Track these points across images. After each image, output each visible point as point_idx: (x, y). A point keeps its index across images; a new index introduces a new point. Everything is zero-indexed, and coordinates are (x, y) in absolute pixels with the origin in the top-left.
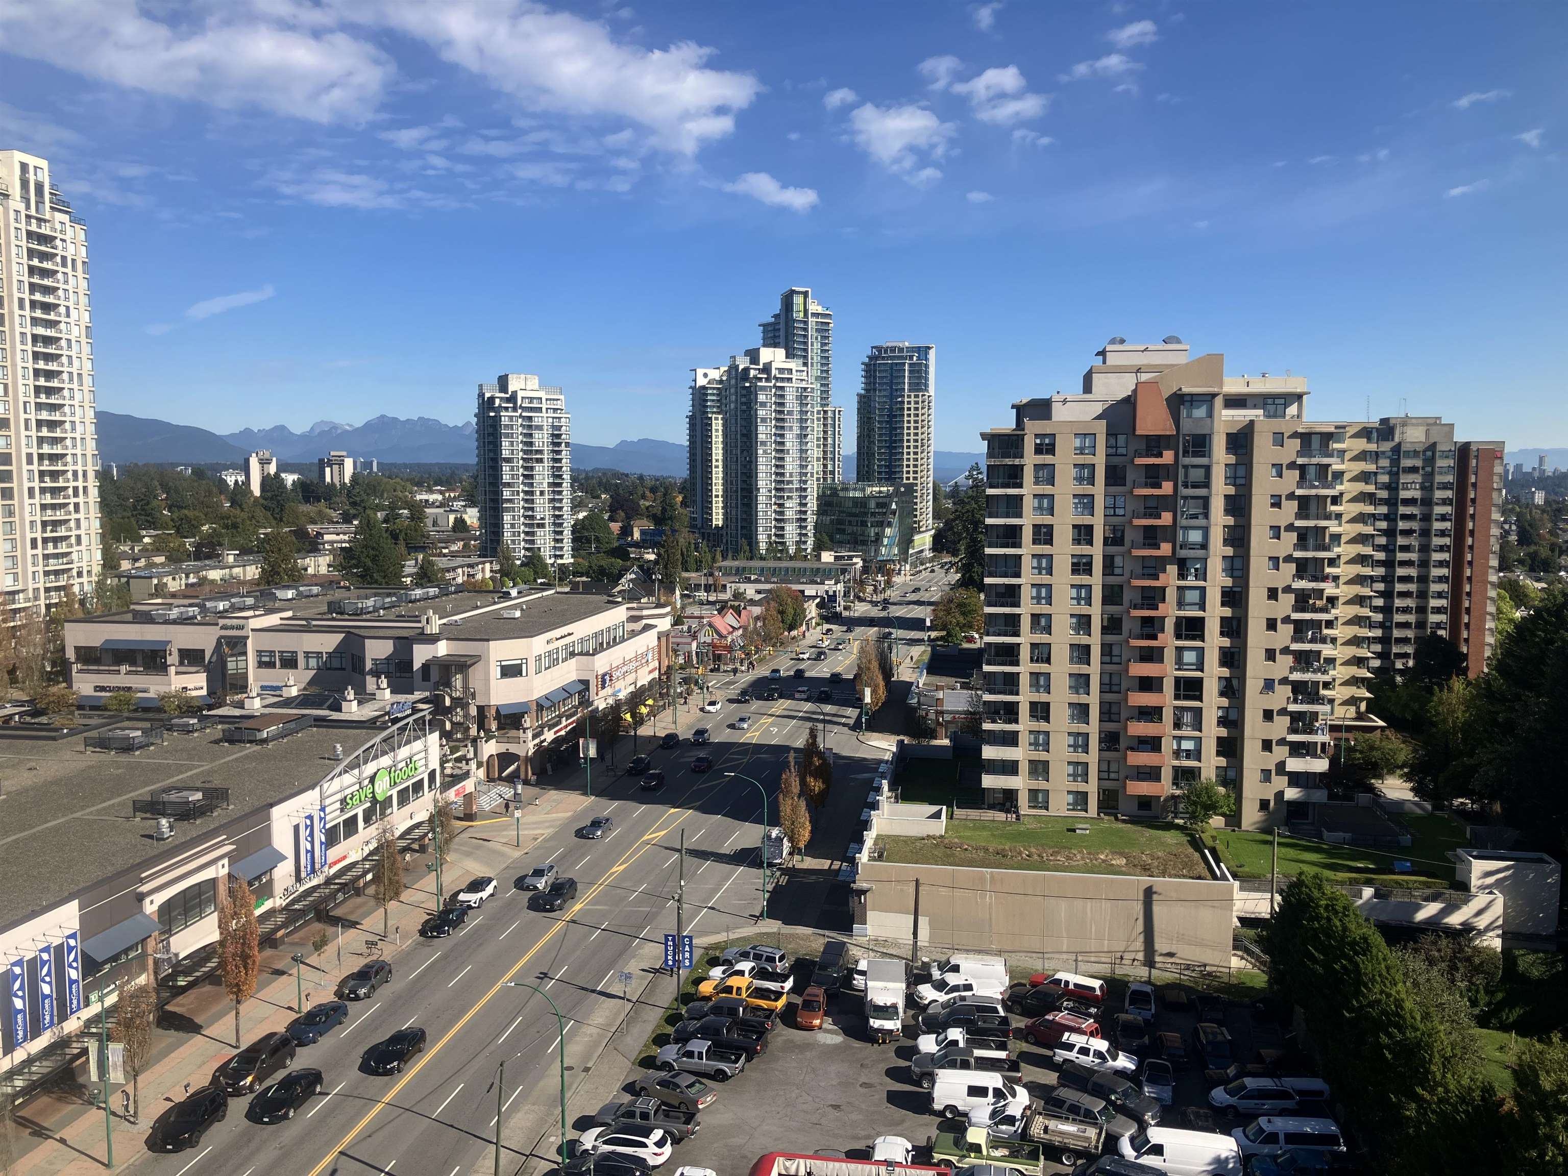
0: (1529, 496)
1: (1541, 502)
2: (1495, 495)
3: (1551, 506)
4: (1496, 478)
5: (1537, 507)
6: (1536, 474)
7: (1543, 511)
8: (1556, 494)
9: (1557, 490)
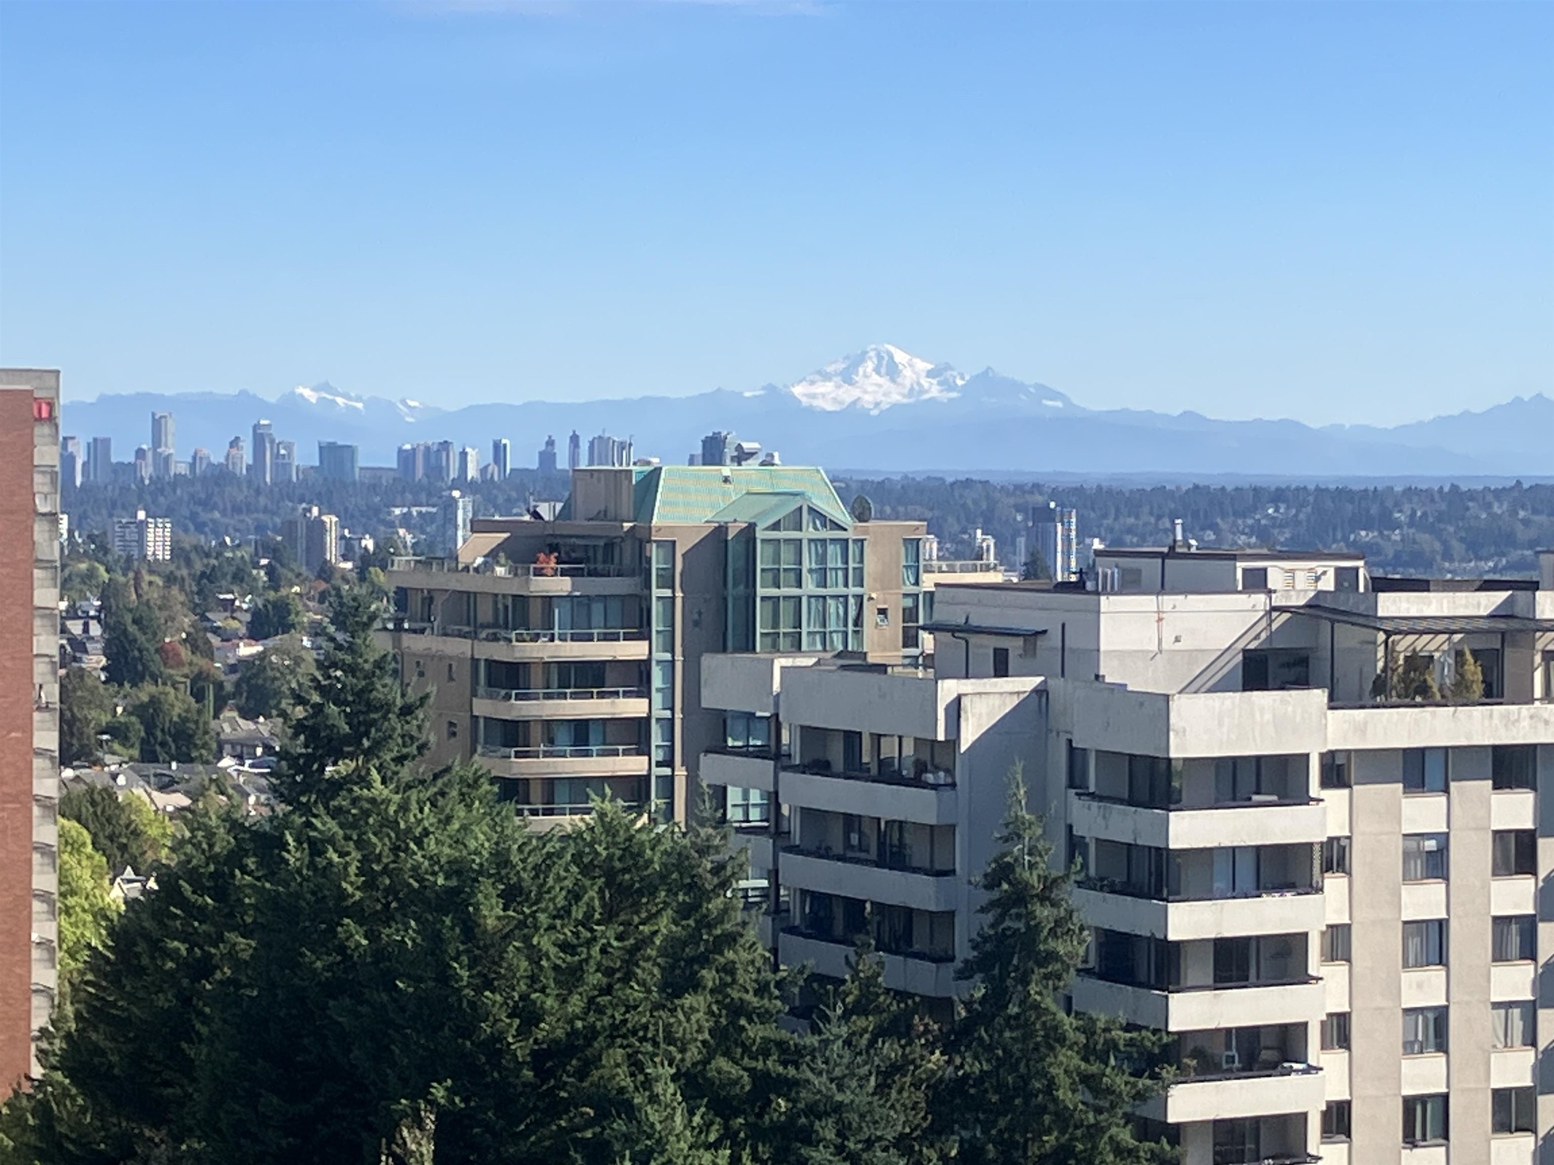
0: (131, 534)
1: (161, 554)
2: (40, 531)
3: (189, 563)
4: (40, 482)
5: (154, 567)
6: (147, 471)
7: (170, 579)
8: (200, 527)
9: (204, 516)
